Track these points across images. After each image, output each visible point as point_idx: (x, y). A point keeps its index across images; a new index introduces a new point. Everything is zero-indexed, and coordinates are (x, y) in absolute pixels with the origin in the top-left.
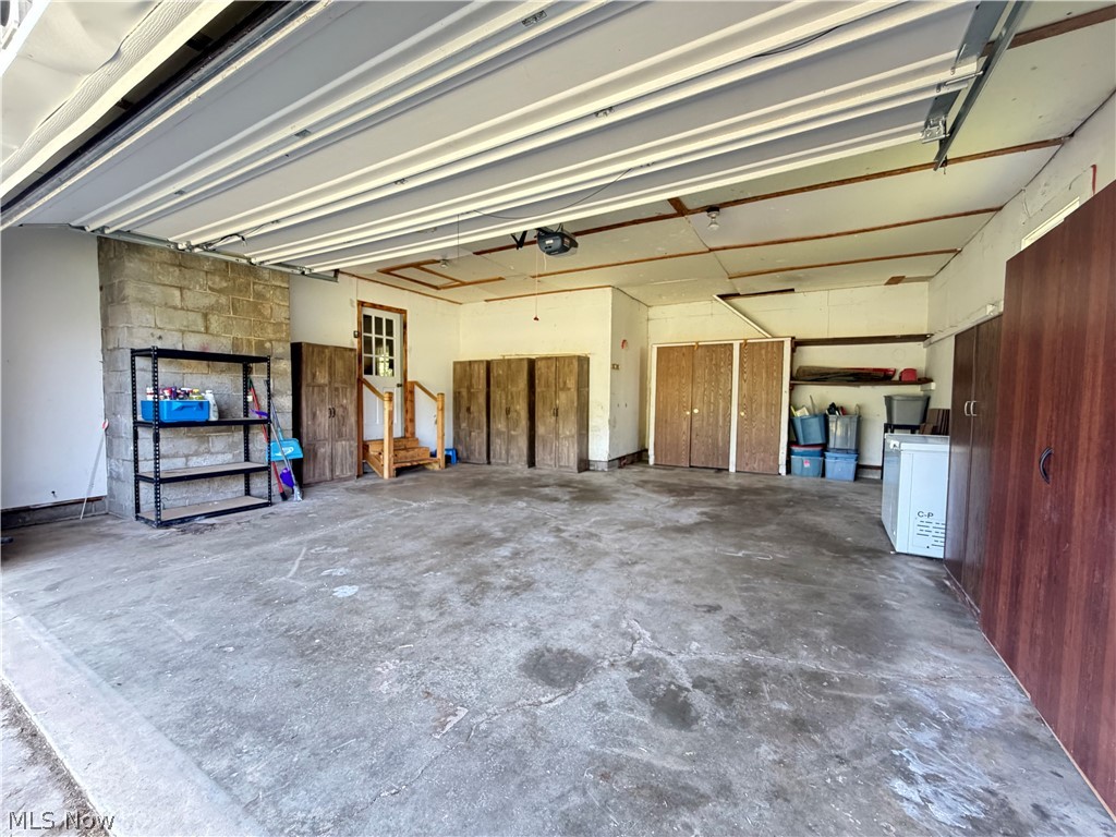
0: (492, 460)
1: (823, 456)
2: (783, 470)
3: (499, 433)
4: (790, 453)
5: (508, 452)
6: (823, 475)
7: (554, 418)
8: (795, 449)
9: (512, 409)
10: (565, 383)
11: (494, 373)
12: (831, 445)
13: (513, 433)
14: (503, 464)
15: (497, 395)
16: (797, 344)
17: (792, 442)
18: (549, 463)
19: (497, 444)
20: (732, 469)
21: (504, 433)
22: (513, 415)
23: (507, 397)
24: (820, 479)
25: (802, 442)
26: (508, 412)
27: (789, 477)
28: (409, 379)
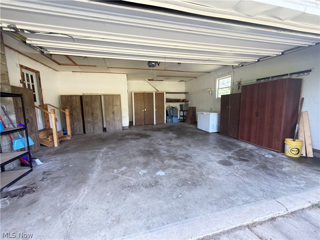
0: (86, 132)
1: (172, 118)
2: (165, 122)
3: (89, 122)
4: (166, 118)
5: (94, 128)
6: (173, 122)
7: (112, 115)
8: (167, 117)
9: (94, 113)
10: (116, 103)
11: (84, 100)
12: (174, 116)
13: (95, 121)
14: (92, 133)
15: (86, 108)
16: (167, 93)
17: (167, 115)
18: (112, 129)
19: (88, 126)
20: (155, 123)
21: (91, 121)
22: (95, 115)
23: (92, 109)
24: (172, 123)
25: (169, 115)
26: (92, 114)
27: (167, 124)
28: (44, 103)
